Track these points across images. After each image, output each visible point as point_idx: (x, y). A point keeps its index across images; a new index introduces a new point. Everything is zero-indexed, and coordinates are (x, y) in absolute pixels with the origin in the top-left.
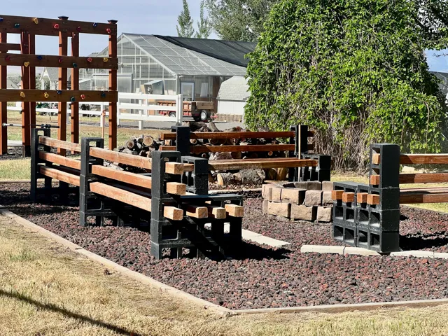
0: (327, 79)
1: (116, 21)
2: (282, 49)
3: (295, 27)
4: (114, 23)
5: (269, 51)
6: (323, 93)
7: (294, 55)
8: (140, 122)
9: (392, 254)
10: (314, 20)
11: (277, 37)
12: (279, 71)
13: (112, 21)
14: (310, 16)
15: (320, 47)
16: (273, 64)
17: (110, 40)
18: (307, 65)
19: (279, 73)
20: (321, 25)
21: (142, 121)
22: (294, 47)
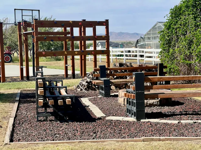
0: (193, 41)
1: (108, 20)
2: (173, 28)
3: (181, 18)
4: (107, 21)
5: (168, 30)
6: (191, 48)
7: (179, 31)
8: (153, 62)
9: (142, 120)
10: (189, 14)
11: (172, 23)
12: (172, 38)
13: (106, 20)
14: (187, 13)
15: (191, 26)
16: (170, 35)
17: (106, 28)
18: (184, 35)
19: (172, 39)
20: (191, 16)
21: (154, 61)
22: (179, 27)
